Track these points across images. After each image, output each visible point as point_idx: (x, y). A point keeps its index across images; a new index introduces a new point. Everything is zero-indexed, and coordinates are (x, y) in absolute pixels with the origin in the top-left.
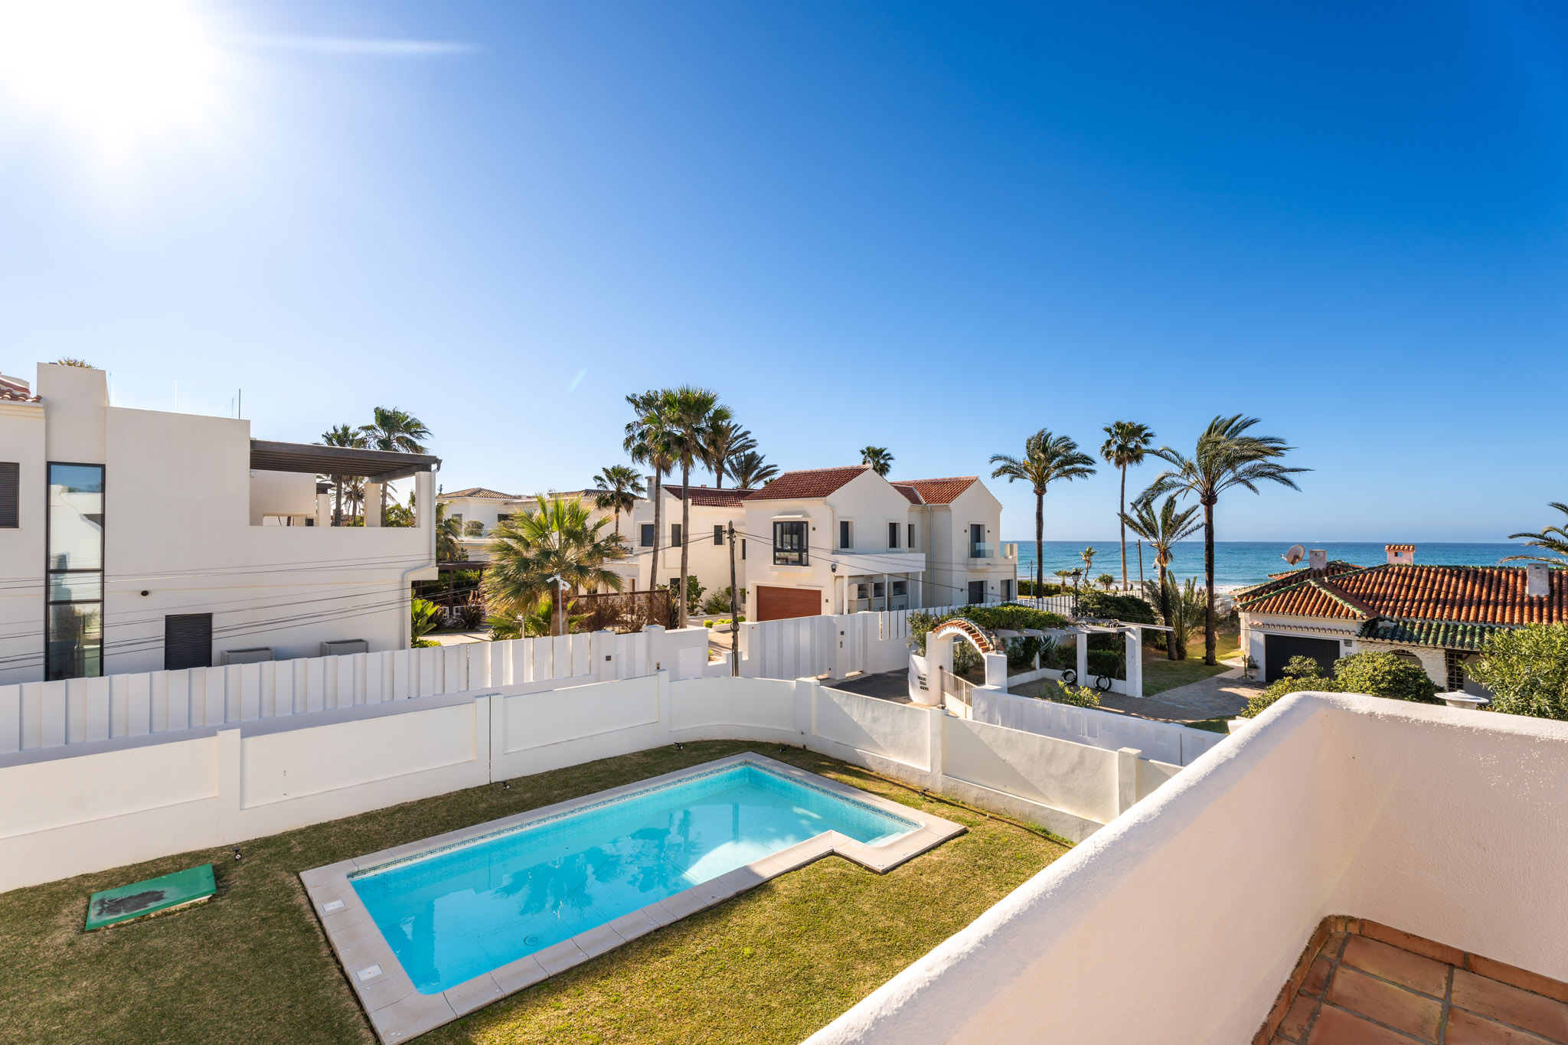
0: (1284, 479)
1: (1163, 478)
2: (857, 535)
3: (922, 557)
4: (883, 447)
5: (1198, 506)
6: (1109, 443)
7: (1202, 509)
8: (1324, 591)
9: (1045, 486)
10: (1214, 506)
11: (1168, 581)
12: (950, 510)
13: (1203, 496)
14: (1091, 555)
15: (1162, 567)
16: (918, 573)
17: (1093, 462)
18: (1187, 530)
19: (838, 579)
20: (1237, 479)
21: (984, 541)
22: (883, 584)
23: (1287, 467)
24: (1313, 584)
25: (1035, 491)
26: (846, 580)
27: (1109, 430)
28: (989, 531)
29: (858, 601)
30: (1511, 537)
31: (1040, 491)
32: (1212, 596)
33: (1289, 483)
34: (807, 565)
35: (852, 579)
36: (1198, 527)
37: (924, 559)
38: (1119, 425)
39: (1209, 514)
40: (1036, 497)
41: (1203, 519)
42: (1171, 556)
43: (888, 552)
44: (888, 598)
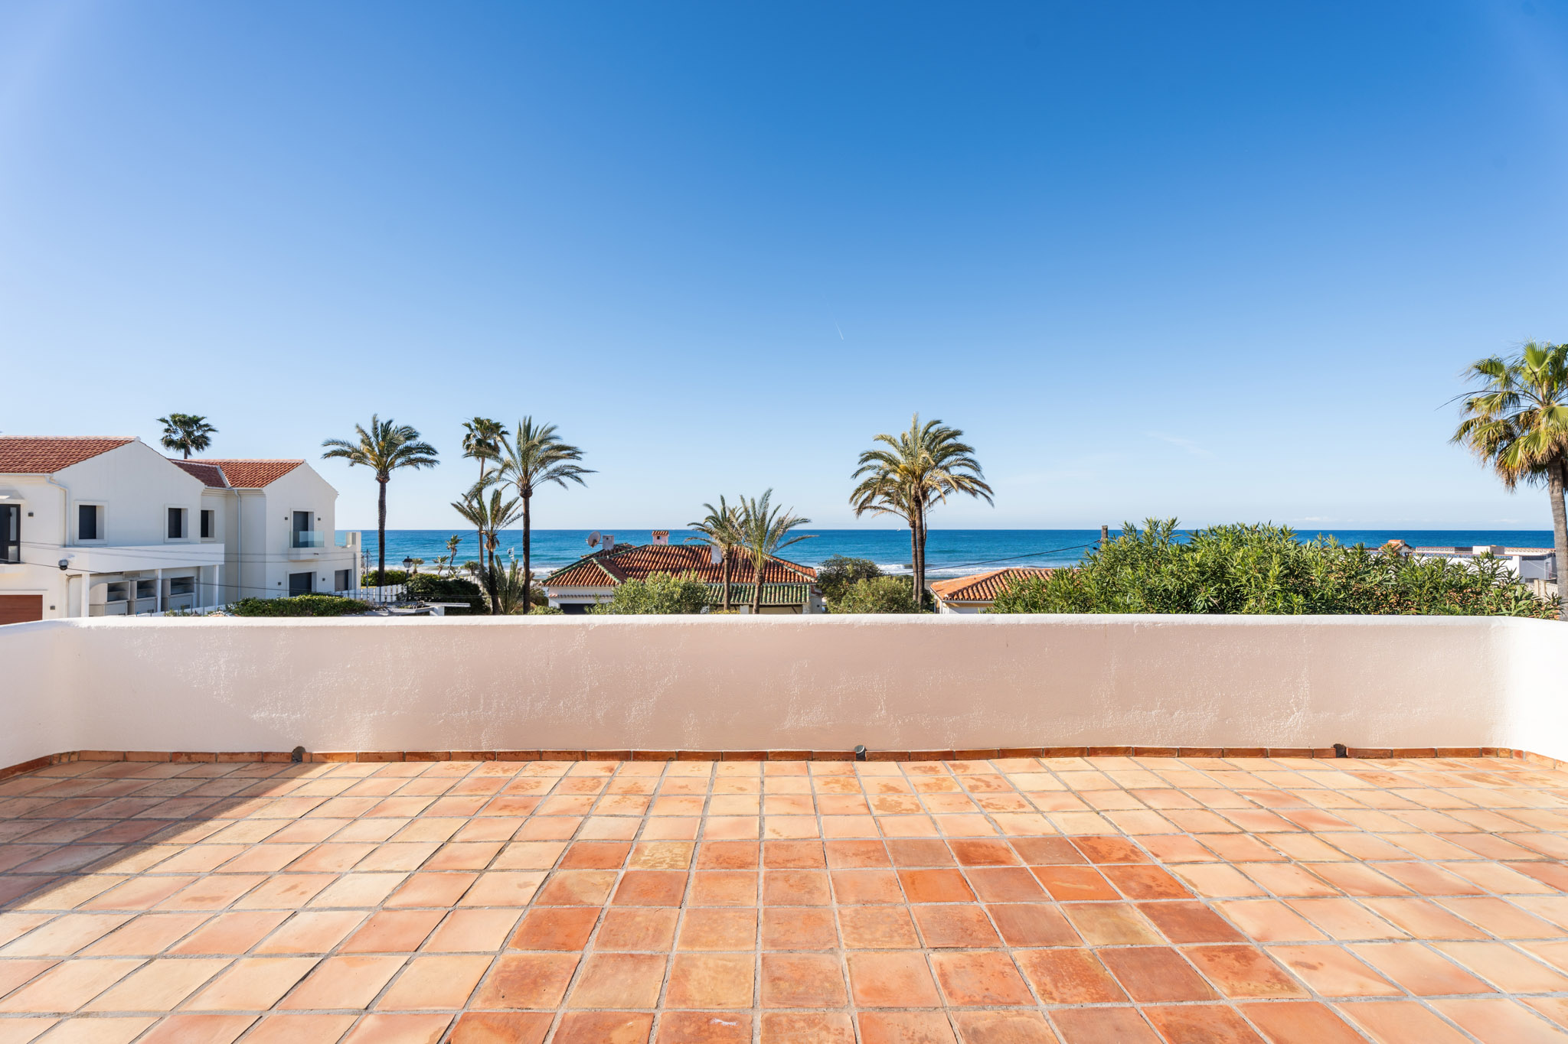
0: (577, 478)
1: (490, 473)
2: (107, 522)
3: (220, 548)
4: (200, 416)
5: (518, 498)
6: (468, 437)
7: (521, 500)
8: (600, 567)
9: (388, 473)
10: (531, 499)
11: (496, 565)
12: (263, 495)
13: (521, 490)
14: (456, 542)
15: (490, 551)
16: (214, 566)
17: (436, 452)
18: (512, 517)
19: (72, 580)
20: (550, 476)
21: (313, 530)
22: (154, 581)
23: (584, 468)
24: (595, 561)
25: (377, 479)
26: (86, 580)
27: (469, 426)
28: (319, 519)
29: (106, 605)
30: (689, 525)
31: (383, 478)
32: (528, 576)
33: (579, 480)
34: (18, 561)
35: (94, 578)
36: (519, 516)
37: (223, 551)
38: (478, 421)
39: (527, 505)
40: (378, 485)
41: (521, 510)
42: (498, 542)
43: (165, 543)
44: (163, 599)
